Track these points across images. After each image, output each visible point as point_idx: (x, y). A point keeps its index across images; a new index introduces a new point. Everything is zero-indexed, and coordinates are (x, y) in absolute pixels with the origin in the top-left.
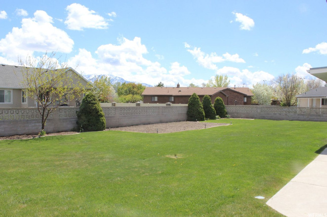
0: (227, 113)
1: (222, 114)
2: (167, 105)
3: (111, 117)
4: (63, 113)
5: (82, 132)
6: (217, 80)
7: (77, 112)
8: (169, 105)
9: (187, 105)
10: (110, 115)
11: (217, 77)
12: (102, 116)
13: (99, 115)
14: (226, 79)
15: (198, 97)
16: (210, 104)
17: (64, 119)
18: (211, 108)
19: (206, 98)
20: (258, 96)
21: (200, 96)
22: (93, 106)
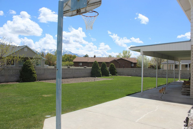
0: (116, 73)
1: (114, 73)
2: (84, 67)
3: (42, 74)
4: (11, 71)
5: (21, 82)
7: (20, 71)
8: (86, 67)
9: (91, 68)
10: (41, 73)
12: (34, 74)
13: (32, 73)
14: (129, 53)
15: (98, 63)
16: (106, 67)
17: (11, 75)
18: (106, 69)
19: (103, 64)
20: (140, 63)
21: (99, 63)
22: (29, 68)
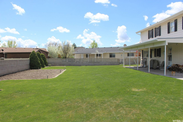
0: (48, 63)
6: (9, 44)
11: (9, 42)
14: (15, 43)
18: (41, 60)
19: (38, 54)
20: (52, 54)
